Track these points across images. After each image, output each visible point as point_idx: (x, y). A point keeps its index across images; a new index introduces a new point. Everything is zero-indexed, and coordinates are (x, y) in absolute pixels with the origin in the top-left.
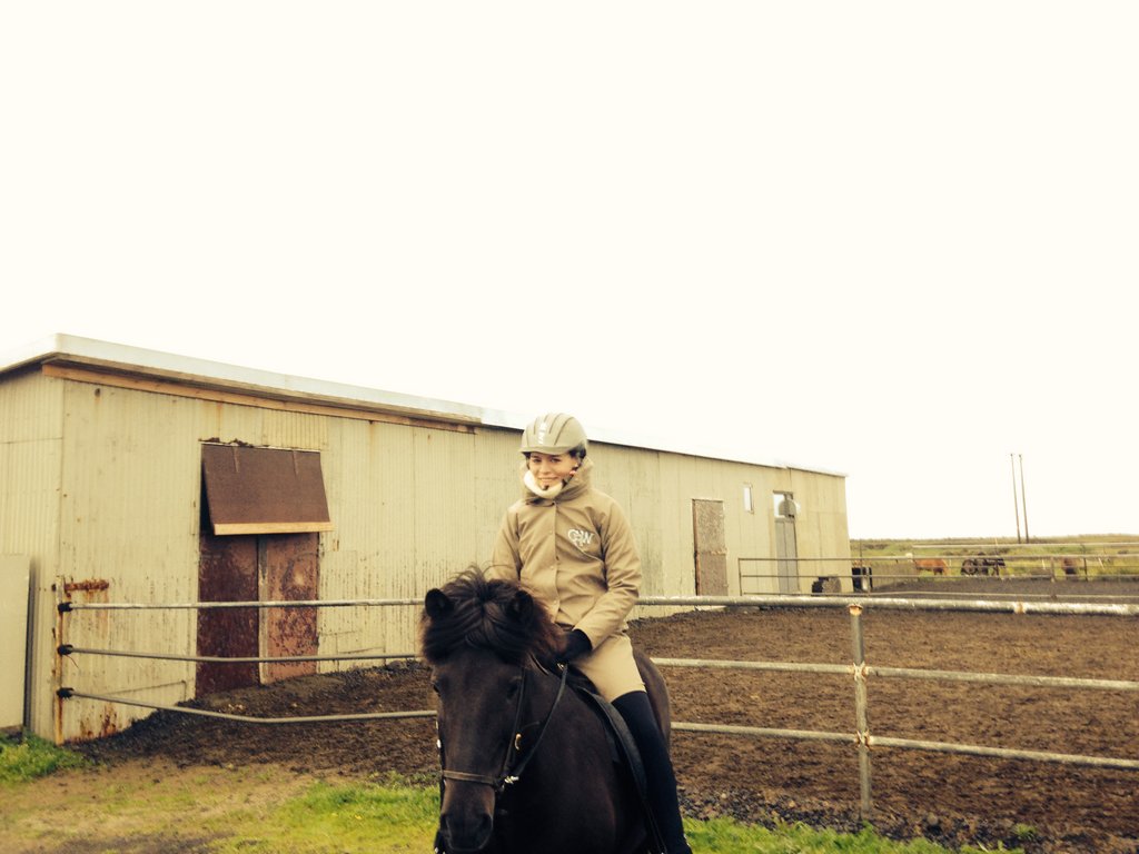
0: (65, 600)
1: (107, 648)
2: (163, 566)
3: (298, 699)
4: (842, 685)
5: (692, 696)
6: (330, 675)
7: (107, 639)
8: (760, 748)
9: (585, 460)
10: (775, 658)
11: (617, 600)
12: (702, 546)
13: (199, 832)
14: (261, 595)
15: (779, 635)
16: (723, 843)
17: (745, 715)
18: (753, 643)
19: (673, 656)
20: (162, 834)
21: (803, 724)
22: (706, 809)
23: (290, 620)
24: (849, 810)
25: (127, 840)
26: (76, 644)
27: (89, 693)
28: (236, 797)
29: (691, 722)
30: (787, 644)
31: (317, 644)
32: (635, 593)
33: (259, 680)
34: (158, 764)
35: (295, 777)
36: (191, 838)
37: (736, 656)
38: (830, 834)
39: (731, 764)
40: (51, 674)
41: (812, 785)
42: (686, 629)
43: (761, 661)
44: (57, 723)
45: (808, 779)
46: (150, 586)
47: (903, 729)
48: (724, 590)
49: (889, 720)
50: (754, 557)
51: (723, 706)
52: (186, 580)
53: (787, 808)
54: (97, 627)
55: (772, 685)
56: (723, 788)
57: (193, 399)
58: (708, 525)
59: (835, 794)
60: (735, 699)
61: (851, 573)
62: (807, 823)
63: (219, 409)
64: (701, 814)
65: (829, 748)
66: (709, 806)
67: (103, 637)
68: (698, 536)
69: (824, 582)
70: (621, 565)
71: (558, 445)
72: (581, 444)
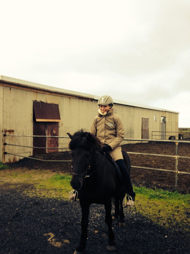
0: (5, 134)
1: (14, 144)
2: (25, 127)
3: (54, 157)
4: (174, 160)
5: (139, 161)
6: (61, 152)
7: (14, 142)
8: (153, 173)
9: (112, 107)
10: (159, 153)
11: (119, 139)
12: (144, 128)
13: (32, 183)
14: (46, 135)
15: (160, 148)
16: (143, 192)
17: (150, 165)
18: (154, 150)
19: (135, 152)
20: (24, 183)
21: (164, 168)
22: (140, 185)
23: (52, 140)
24: (172, 187)
25: (17, 184)
26: (7, 143)
27: (10, 153)
28: (40, 176)
29: (138, 166)
30: (162, 150)
31: (58, 146)
32: (123, 138)
33: (46, 153)
34: (24, 169)
35: (52, 173)
36: (30, 184)
37: (149, 153)
38: (168, 192)
39: (146, 176)
40: (2, 149)
41: (164, 181)
42: (139, 146)
43: (155, 154)
44: (4, 159)
45: (164, 180)
46: (23, 132)
47: (186, 170)
48: (148, 138)
49: (184, 168)
50: (156, 131)
51: (146, 163)
52: (30, 131)
53: (158, 185)
54: (12, 140)
55: (157, 159)
56: (144, 181)
57: (31, 91)
58: (145, 123)
59: (169, 183)
60: (148, 162)
61: (178, 135)
62: (163, 189)
63: (36, 94)
64: (139, 186)
65: (169, 173)
66: (141, 184)
67: (13, 142)
68: (143, 126)
69: (172, 137)
70: (120, 132)
71: (106, 103)
72: (112, 103)
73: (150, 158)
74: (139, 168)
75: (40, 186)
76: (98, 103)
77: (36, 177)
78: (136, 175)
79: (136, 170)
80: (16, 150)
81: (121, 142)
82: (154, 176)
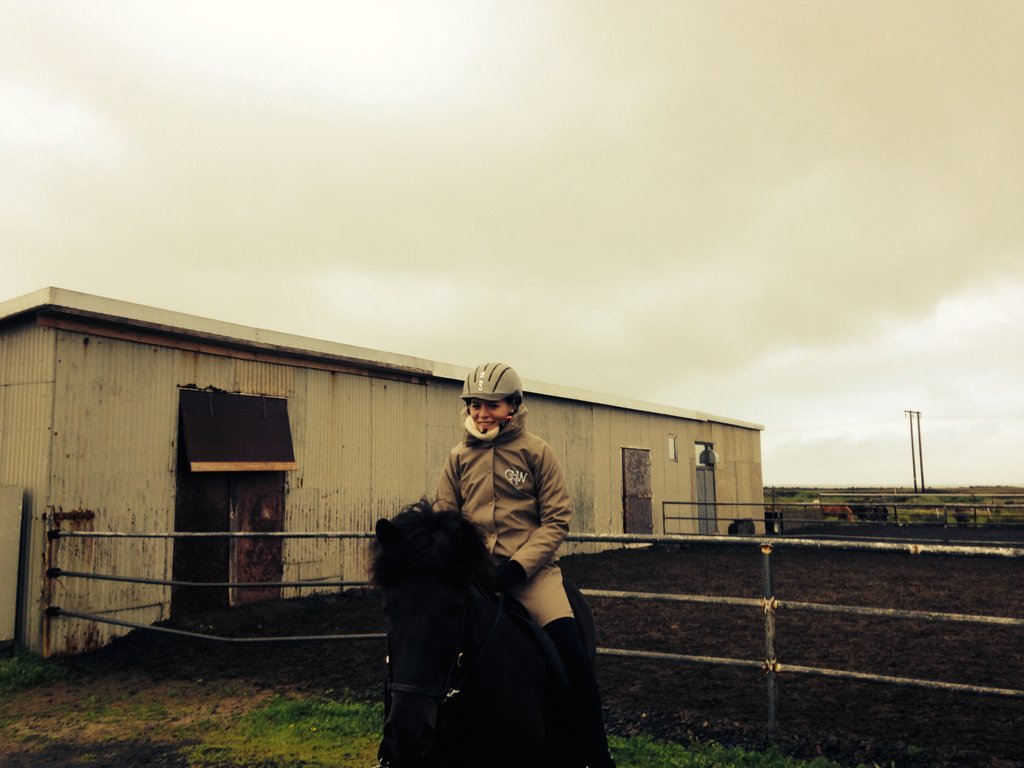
0: (54, 528)
1: (91, 572)
2: (144, 499)
3: (263, 621)
4: (755, 617)
5: (618, 625)
6: (293, 600)
7: (92, 564)
8: (678, 673)
9: (520, 407)
10: (694, 591)
11: (550, 534)
12: (630, 490)
13: (169, 739)
14: (231, 527)
15: (698, 572)
16: (642, 758)
17: (665, 642)
18: (676, 580)
20: (136, 741)
21: (717, 652)
22: (628, 727)
23: (257, 550)
24: (757, 730)
25: (104, 745)
26: (64, 568)
27: (74, 611)
28: (204, 709)
30: (705, 579)
31: (281, 571)
32: (566, 528)
33: (228, 604)
34: (135, 678)
35: (258, 691)
36: (162, 745)
37: (658, 589)
38: (740, 752)
39: (651, 687)
40: (40, 594)
41: (724, 707)
42: (614, 565)
44: (45, 638)
45: (721, 702)
46: (131, 517)
47: (807, 659)
48: (649, 530)
49: (797, 651)
50: (677, 501)
51: (646, 635)
52: (164, 512)
53: (701, 726)
54: (83, 553)
55: (691, 616)
56: (644, 710)
57: (172, 348)
58: (636, 471)
59: (745, 716)
60: (656, 628)
61: (764, 518)
62: (722, 743)
63: (196, 358)
64: (623, 732)
65: (740, 674)
66: (631, 724)
67: (88, 562)
68: (627, 481)
69: (741, 525)
70: (553, 502)
71: (496, 392)
72: (517, 392)
73: (663, 614)
74: (621, 656)
75: (205, 752)
76: (465, 393)
77: (185, 715)
78: (612, 686)
79: (610, 664)
80: (101, 596)
81: (559, 543)
82: (681, 686)
